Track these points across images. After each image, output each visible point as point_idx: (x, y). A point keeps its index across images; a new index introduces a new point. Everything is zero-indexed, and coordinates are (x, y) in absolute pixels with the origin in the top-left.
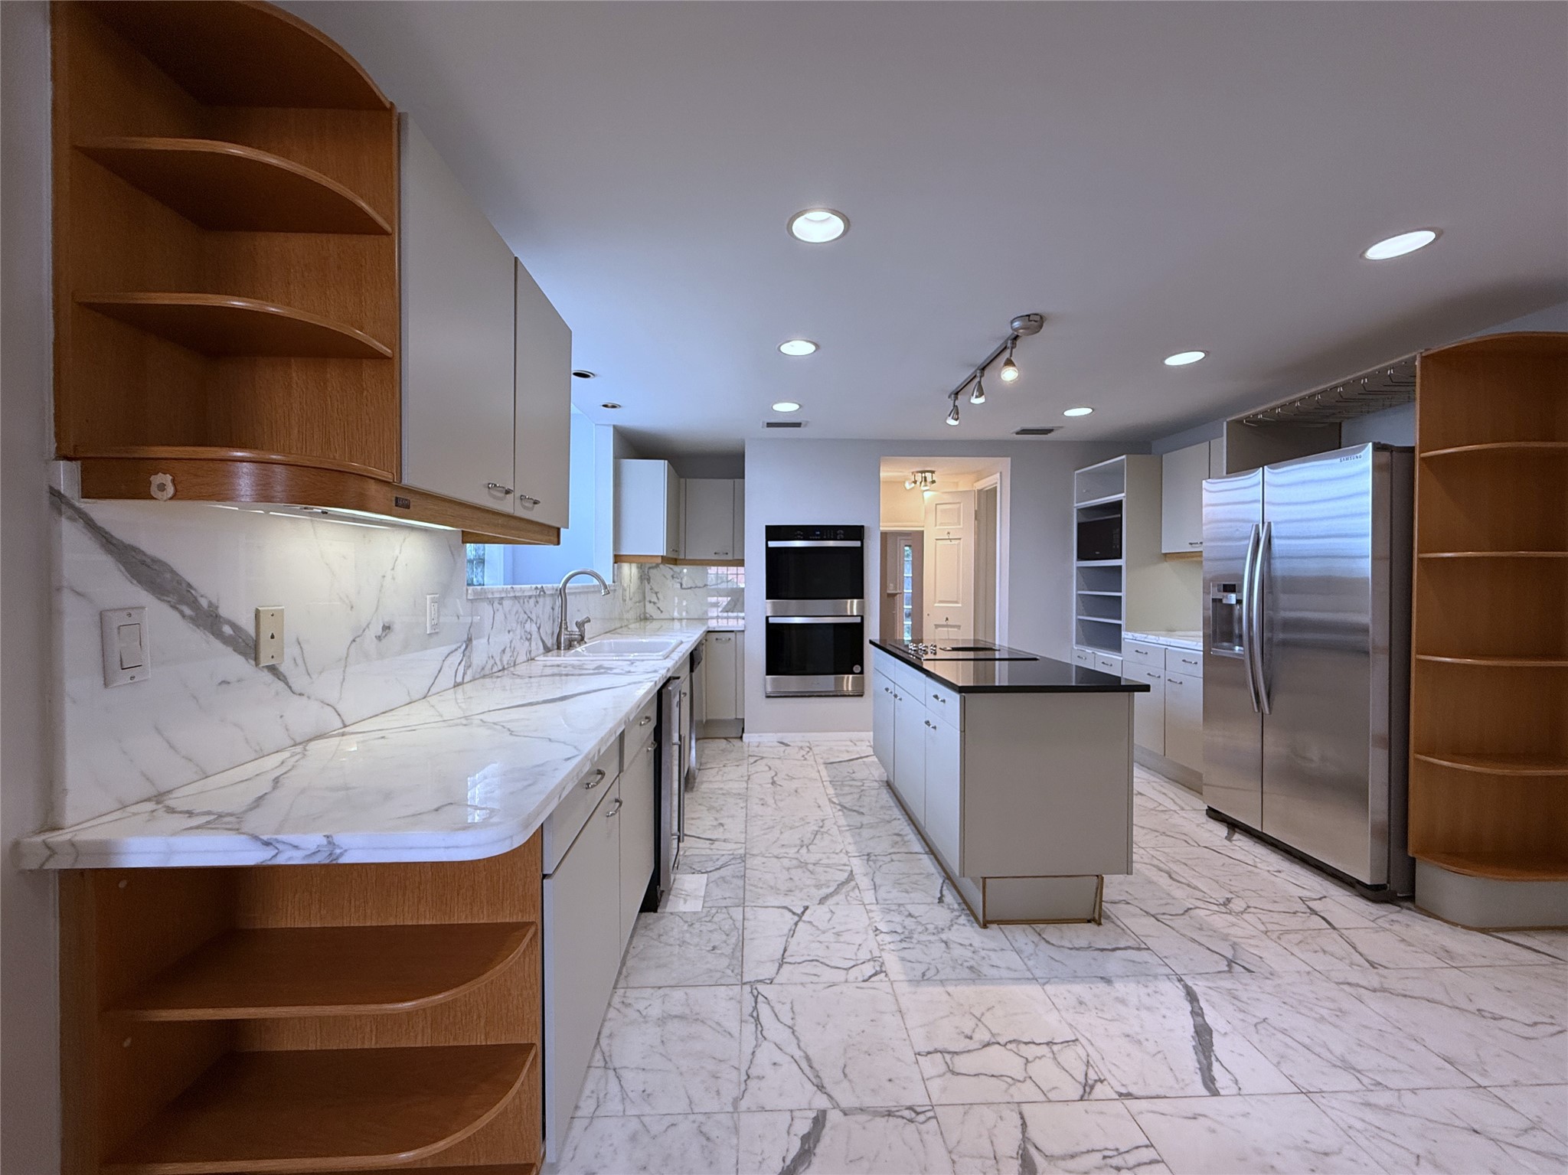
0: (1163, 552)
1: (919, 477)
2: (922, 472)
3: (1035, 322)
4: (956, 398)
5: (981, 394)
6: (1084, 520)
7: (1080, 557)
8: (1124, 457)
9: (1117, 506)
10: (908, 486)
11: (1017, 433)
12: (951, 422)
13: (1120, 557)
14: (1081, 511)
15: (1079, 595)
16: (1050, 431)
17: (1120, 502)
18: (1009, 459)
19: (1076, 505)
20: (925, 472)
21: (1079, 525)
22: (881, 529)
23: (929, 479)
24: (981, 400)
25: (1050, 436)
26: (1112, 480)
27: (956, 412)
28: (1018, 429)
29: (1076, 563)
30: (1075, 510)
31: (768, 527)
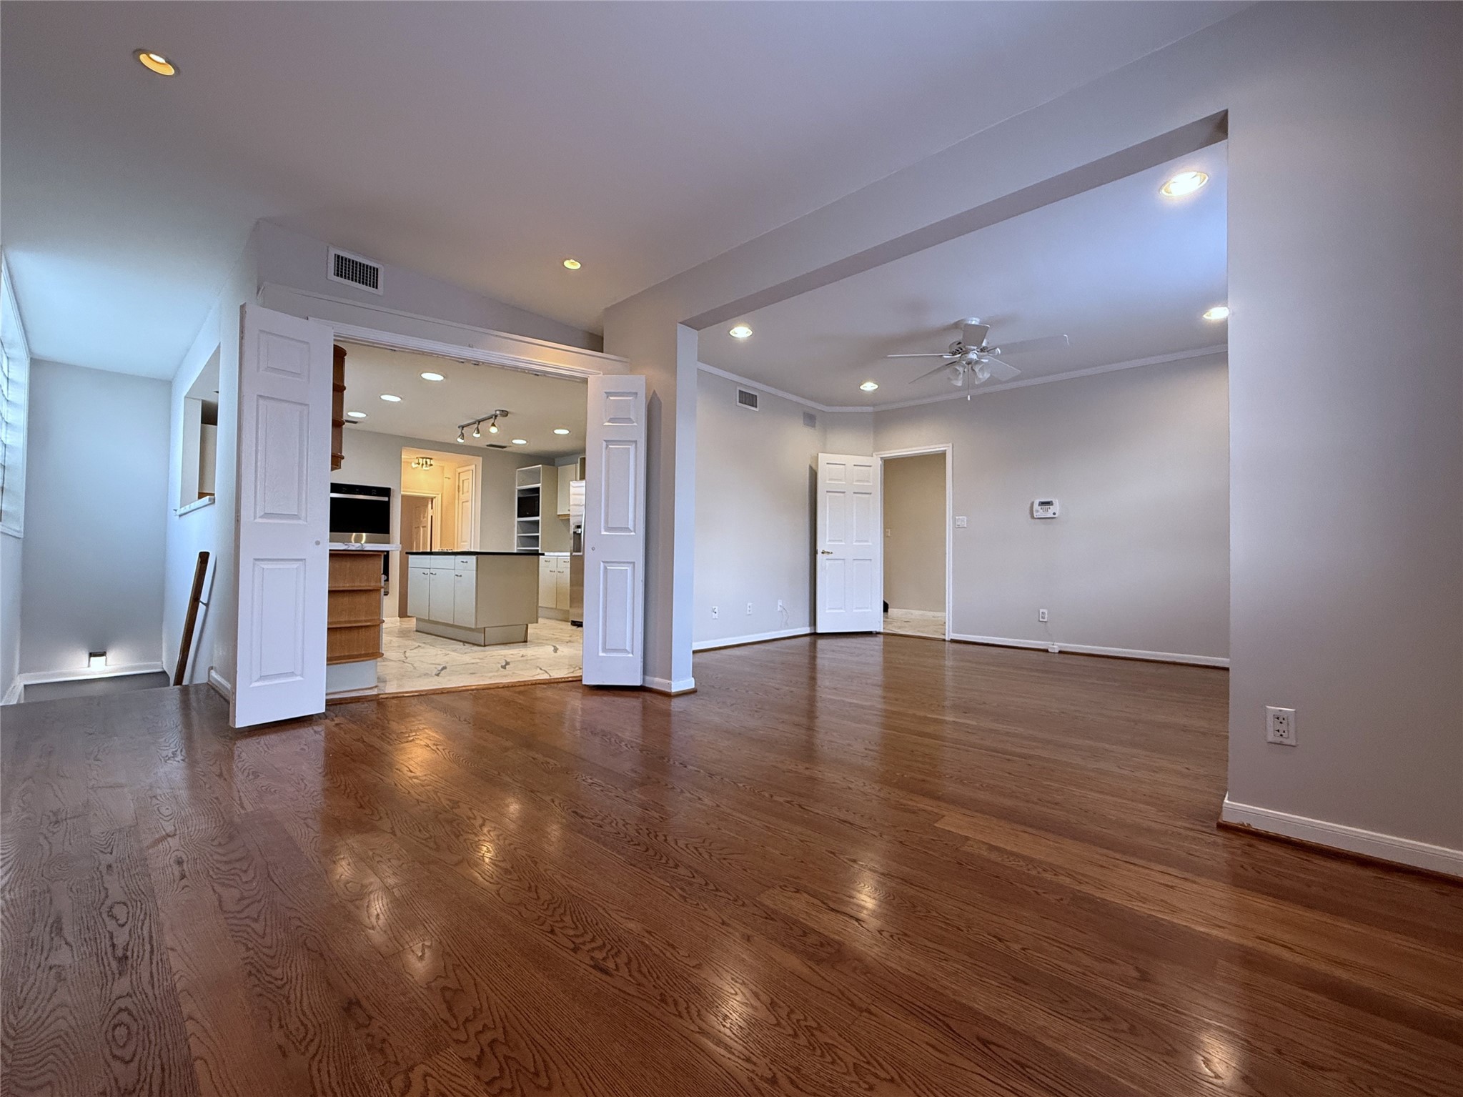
0: (558, 514)
1: (421, 460)
2: (423, 458)
3: (505, 414)
4: (463, 429)
5: (478, 432)
6: (521, 496)
7: (519, 516)
8: (540, 466)
9: (537, 490)
10: (414, 465)
11: (488, 446)
12: (460, 440)
13: (538, 515)
14: (519, 491)
15: (518, 537)
16: (505, 447)
17: (538, 488)
18: (481, 458)
19: (517, 487)
20: (426, 458)
21: (519, 499)
22: (402, 493)
23: (429, 463)
24: (478, 435)
25: (505, 449)
26: (535, 476)
27: (462, 436)
28: (488, 443)
29: (517, 519)
30: (517, 491)
31: (332, 484)
